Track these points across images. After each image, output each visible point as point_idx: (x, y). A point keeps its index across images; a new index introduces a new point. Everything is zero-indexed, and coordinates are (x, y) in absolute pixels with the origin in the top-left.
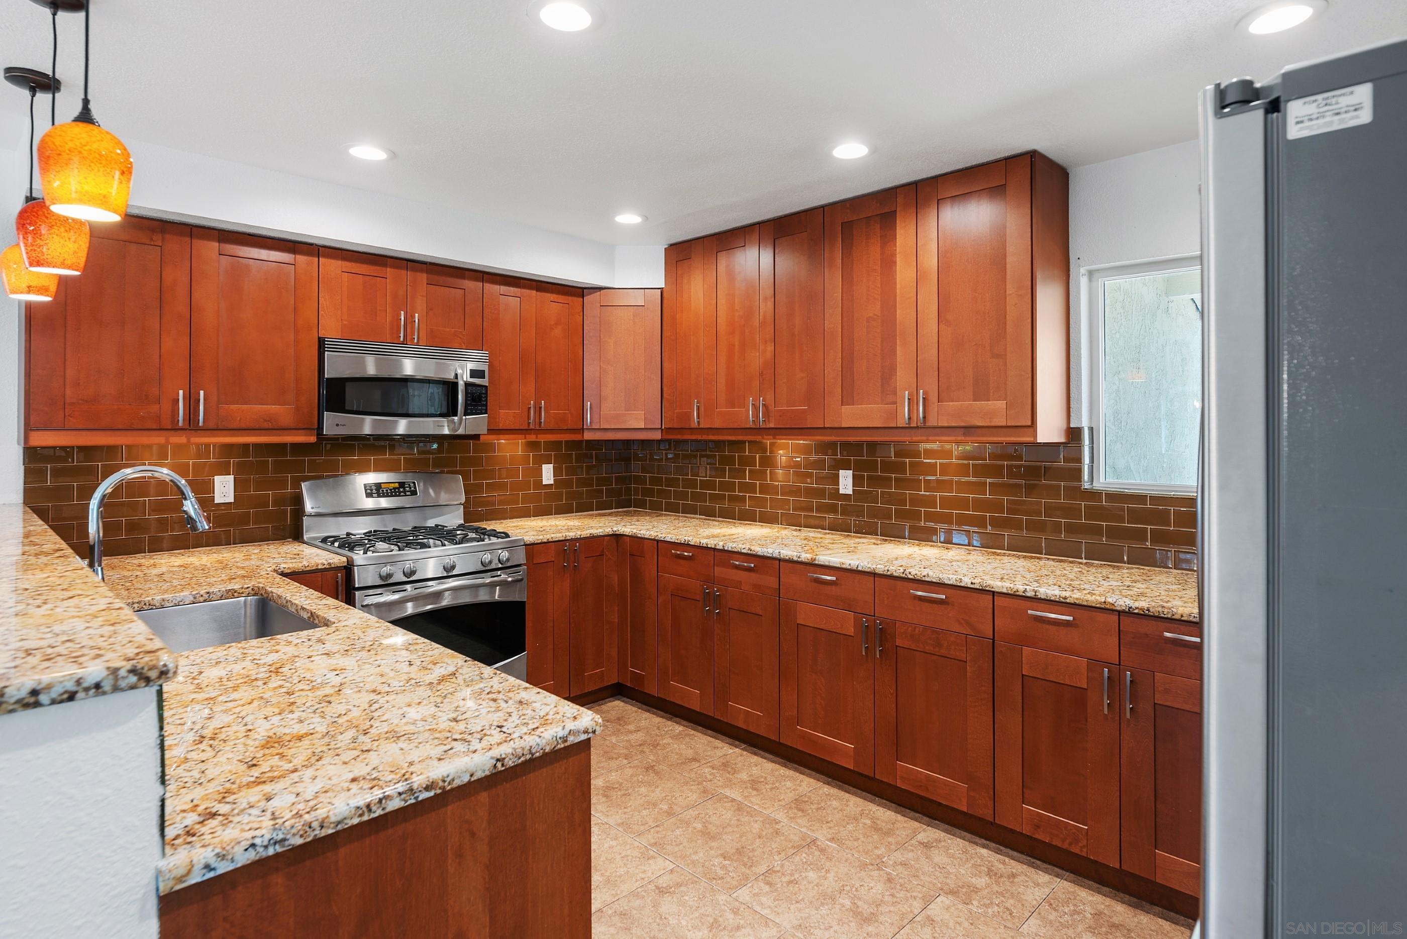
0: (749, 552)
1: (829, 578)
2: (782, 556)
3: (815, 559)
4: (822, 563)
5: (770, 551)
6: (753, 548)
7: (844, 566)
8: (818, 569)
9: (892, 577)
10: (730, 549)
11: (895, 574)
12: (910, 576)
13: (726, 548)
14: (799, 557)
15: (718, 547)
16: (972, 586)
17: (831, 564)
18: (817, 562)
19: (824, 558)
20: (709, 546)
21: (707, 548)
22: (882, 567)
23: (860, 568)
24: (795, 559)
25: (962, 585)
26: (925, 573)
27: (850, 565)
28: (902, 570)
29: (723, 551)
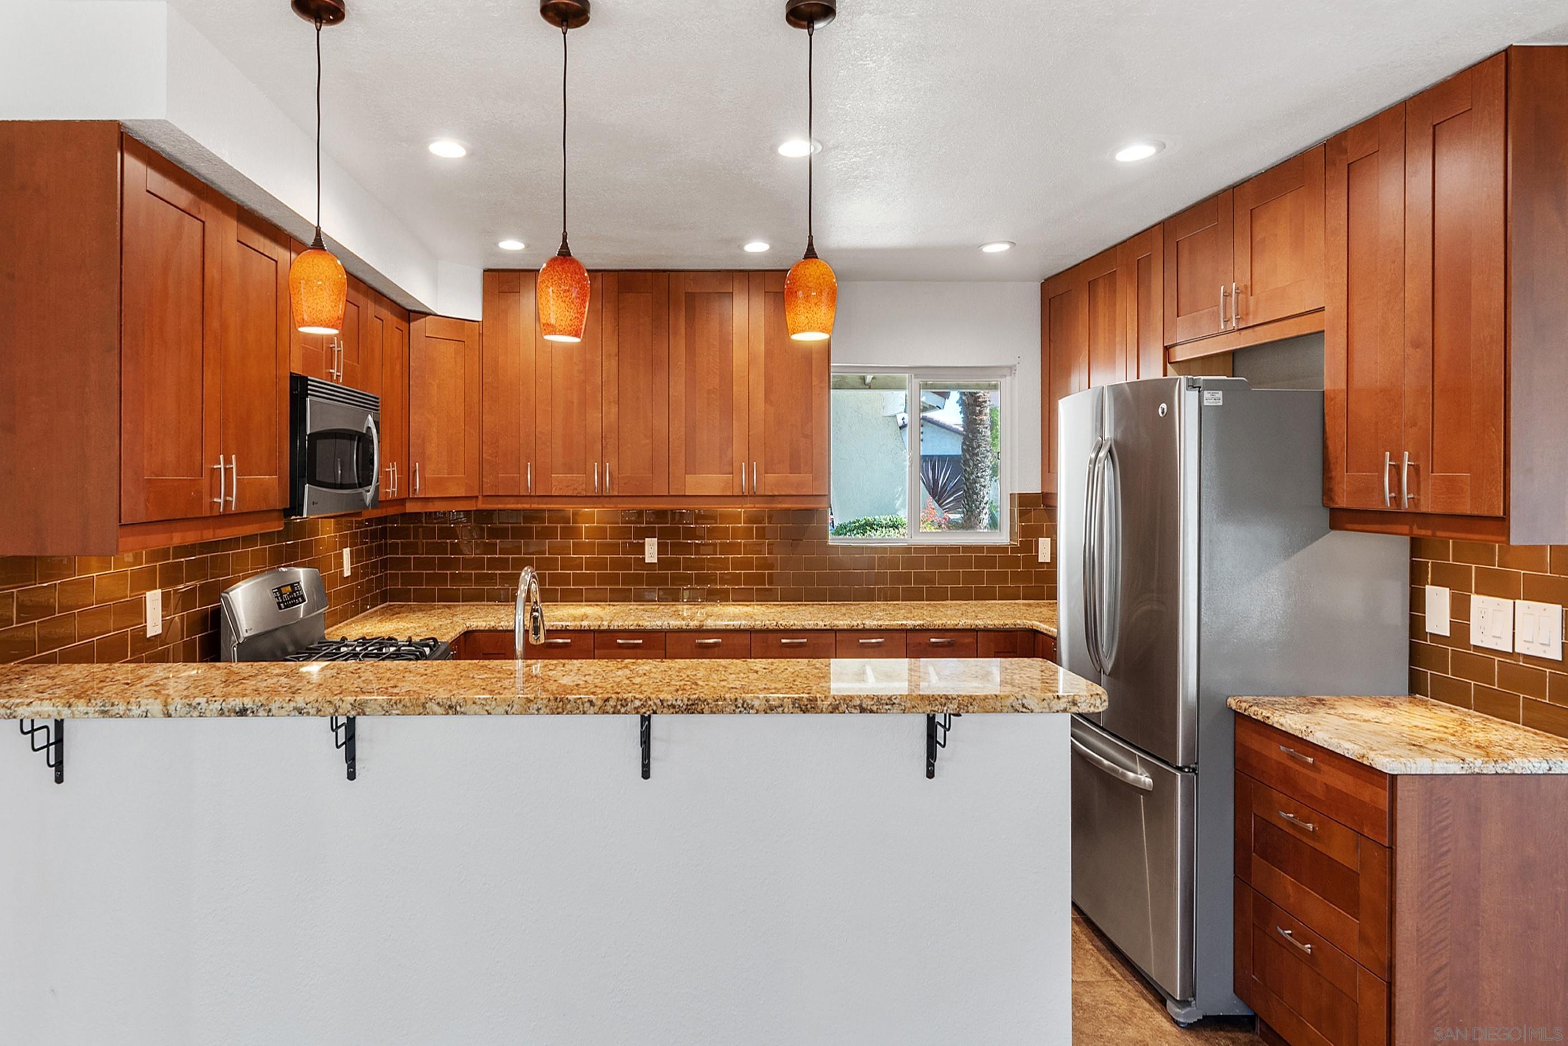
0: (637, 628)
1: (711, 641)
2: (671, 627)
3: (703, 626)
4: (709, 628)
5: (659, 623)
6: (640, 623)
7: (728, 628)
8: (707, 634)
9: (767, 631)
10: (616, 628)
11: (770, 627)
12: (781, 628)
13: (612, 628)
14: (688, 626)
15: (602, 628)
16: (825, 628)
17: (717, 628)
18: (704, 628)
19: (710, 623)
20: (592, 628)
21: (589, 631)
22: (760, 623)
23: (742, 627)
24: (684, 627)
25: (818, 628)
26: (792, 623)
27: (733, 625)
28: (775, 624)
29: (609, 631)
